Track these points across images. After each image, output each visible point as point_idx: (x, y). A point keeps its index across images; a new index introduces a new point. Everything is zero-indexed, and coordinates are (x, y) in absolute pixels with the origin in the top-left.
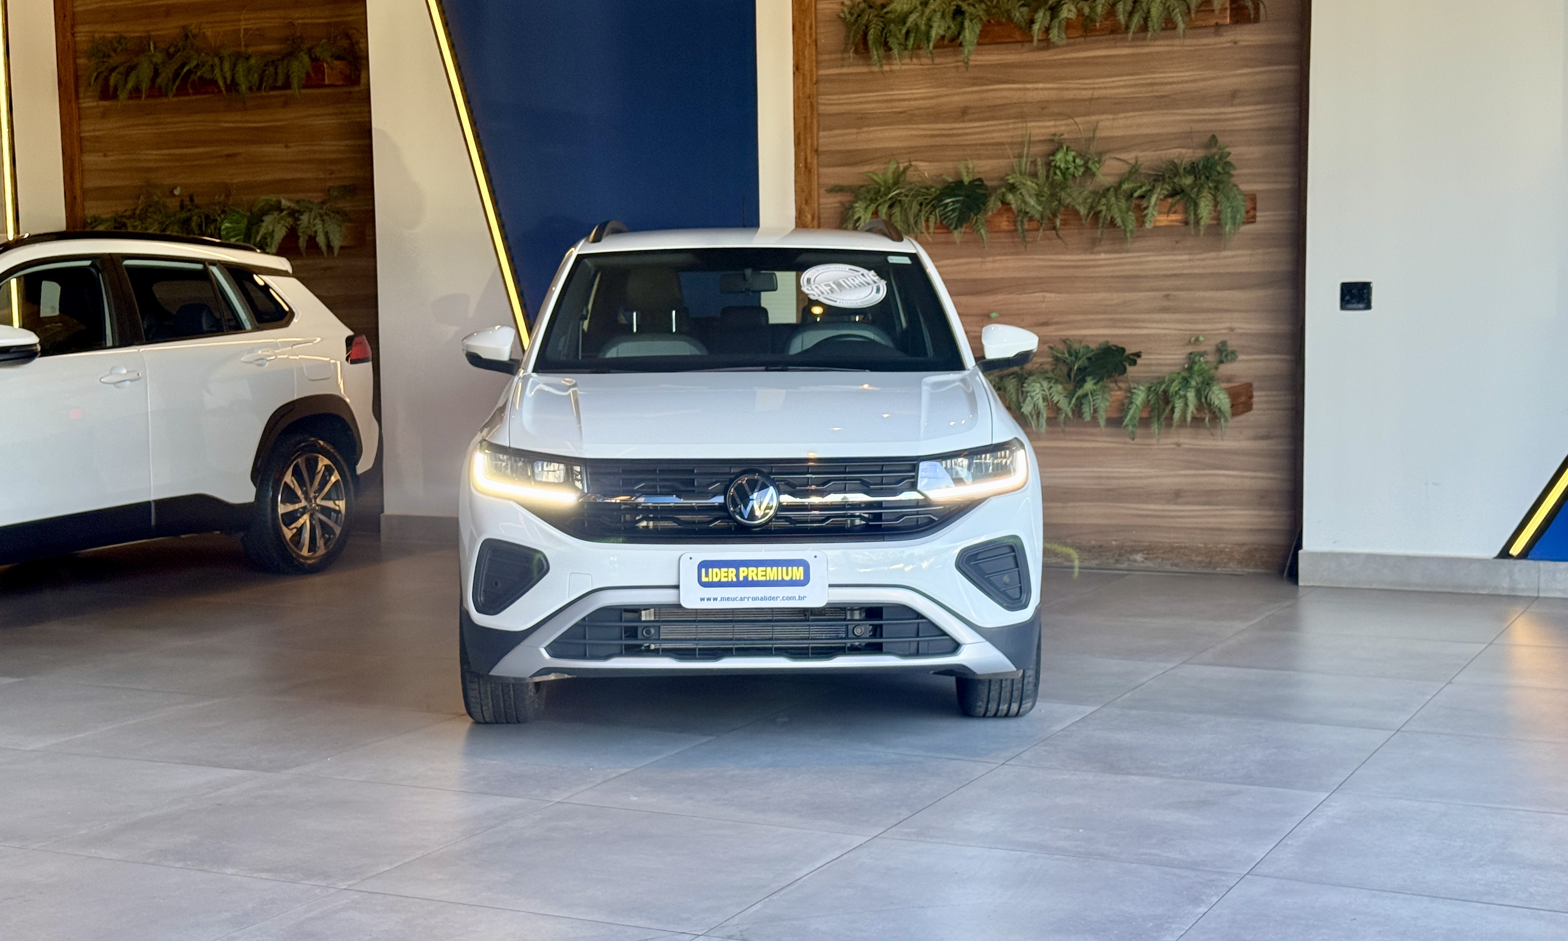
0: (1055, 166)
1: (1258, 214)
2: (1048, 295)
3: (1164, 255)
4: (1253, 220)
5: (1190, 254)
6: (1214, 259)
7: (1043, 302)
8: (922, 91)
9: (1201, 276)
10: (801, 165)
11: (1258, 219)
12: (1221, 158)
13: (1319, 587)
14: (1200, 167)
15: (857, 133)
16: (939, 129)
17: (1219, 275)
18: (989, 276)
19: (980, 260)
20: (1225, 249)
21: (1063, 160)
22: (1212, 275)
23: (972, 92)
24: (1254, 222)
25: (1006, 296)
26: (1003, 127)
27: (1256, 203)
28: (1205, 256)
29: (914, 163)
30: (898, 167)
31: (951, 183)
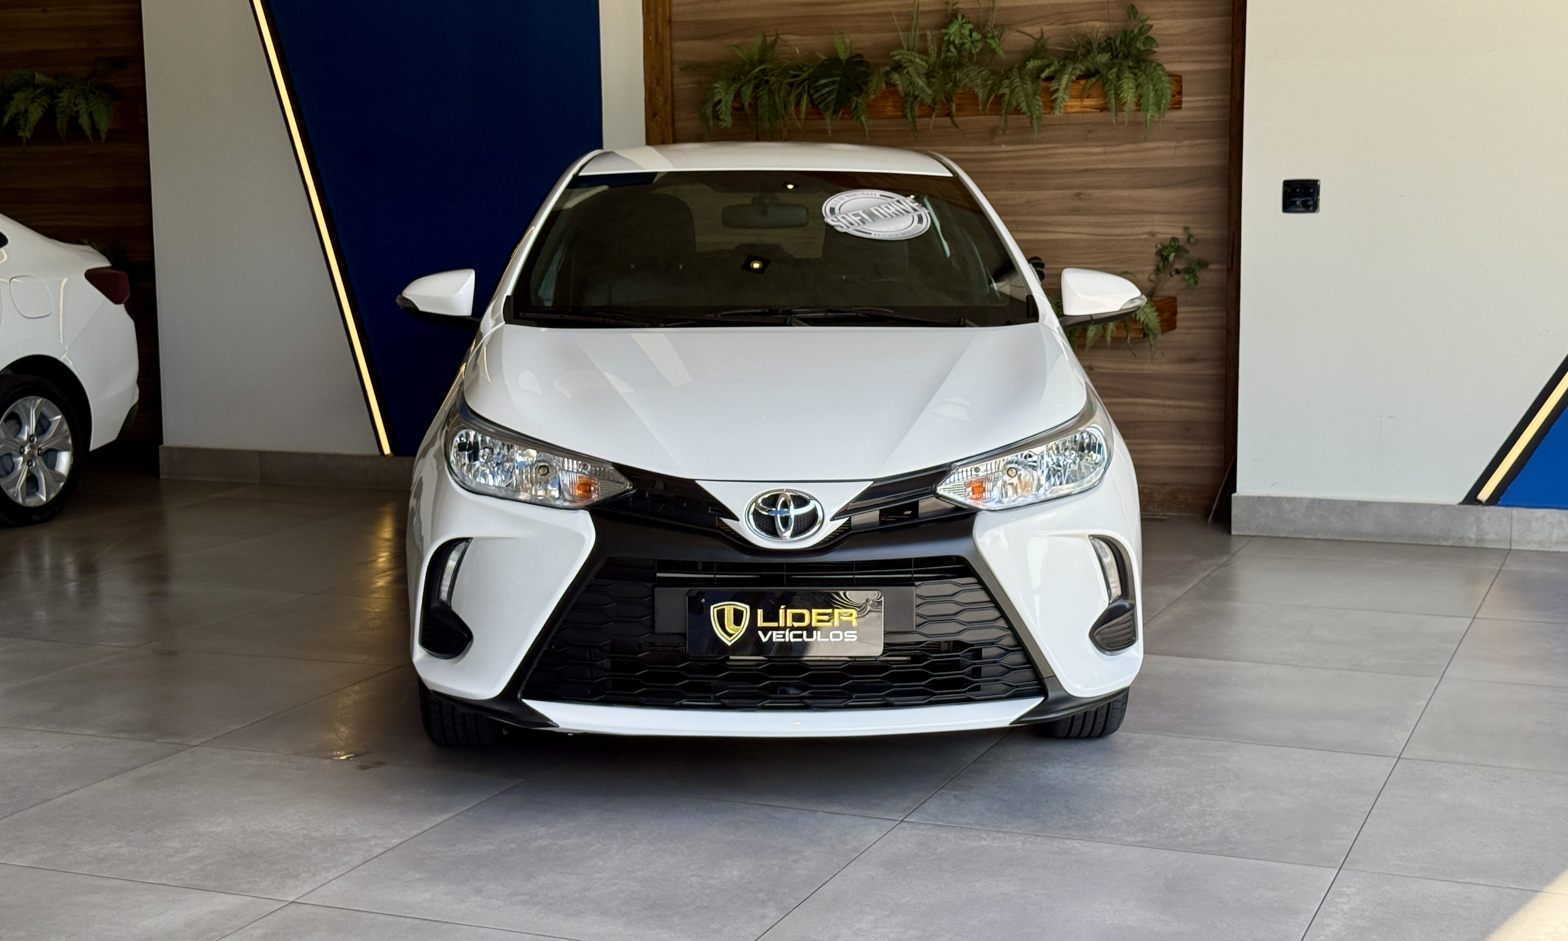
0: (949, 39)
1: (1184, 99)
3: (1075, 147)
4: (1179, 106)
5: (1105, 146)
6: (1132, 151)
9: (1118, 171)
10: (651, 38)
11: (1183, 105)
12: (1141, 32)
13: (1255, 536)
14: (1118, 43)
15: (716, 1)
17: (1139, 170)
20: (1145, 140)
21: (957, 33)
22: (1130, 169)
24: (1180, 108)
27: (1181, 87)
28: (1121, 148)
29: (783, 37)
30: (765, 41)
31: (826, 60)
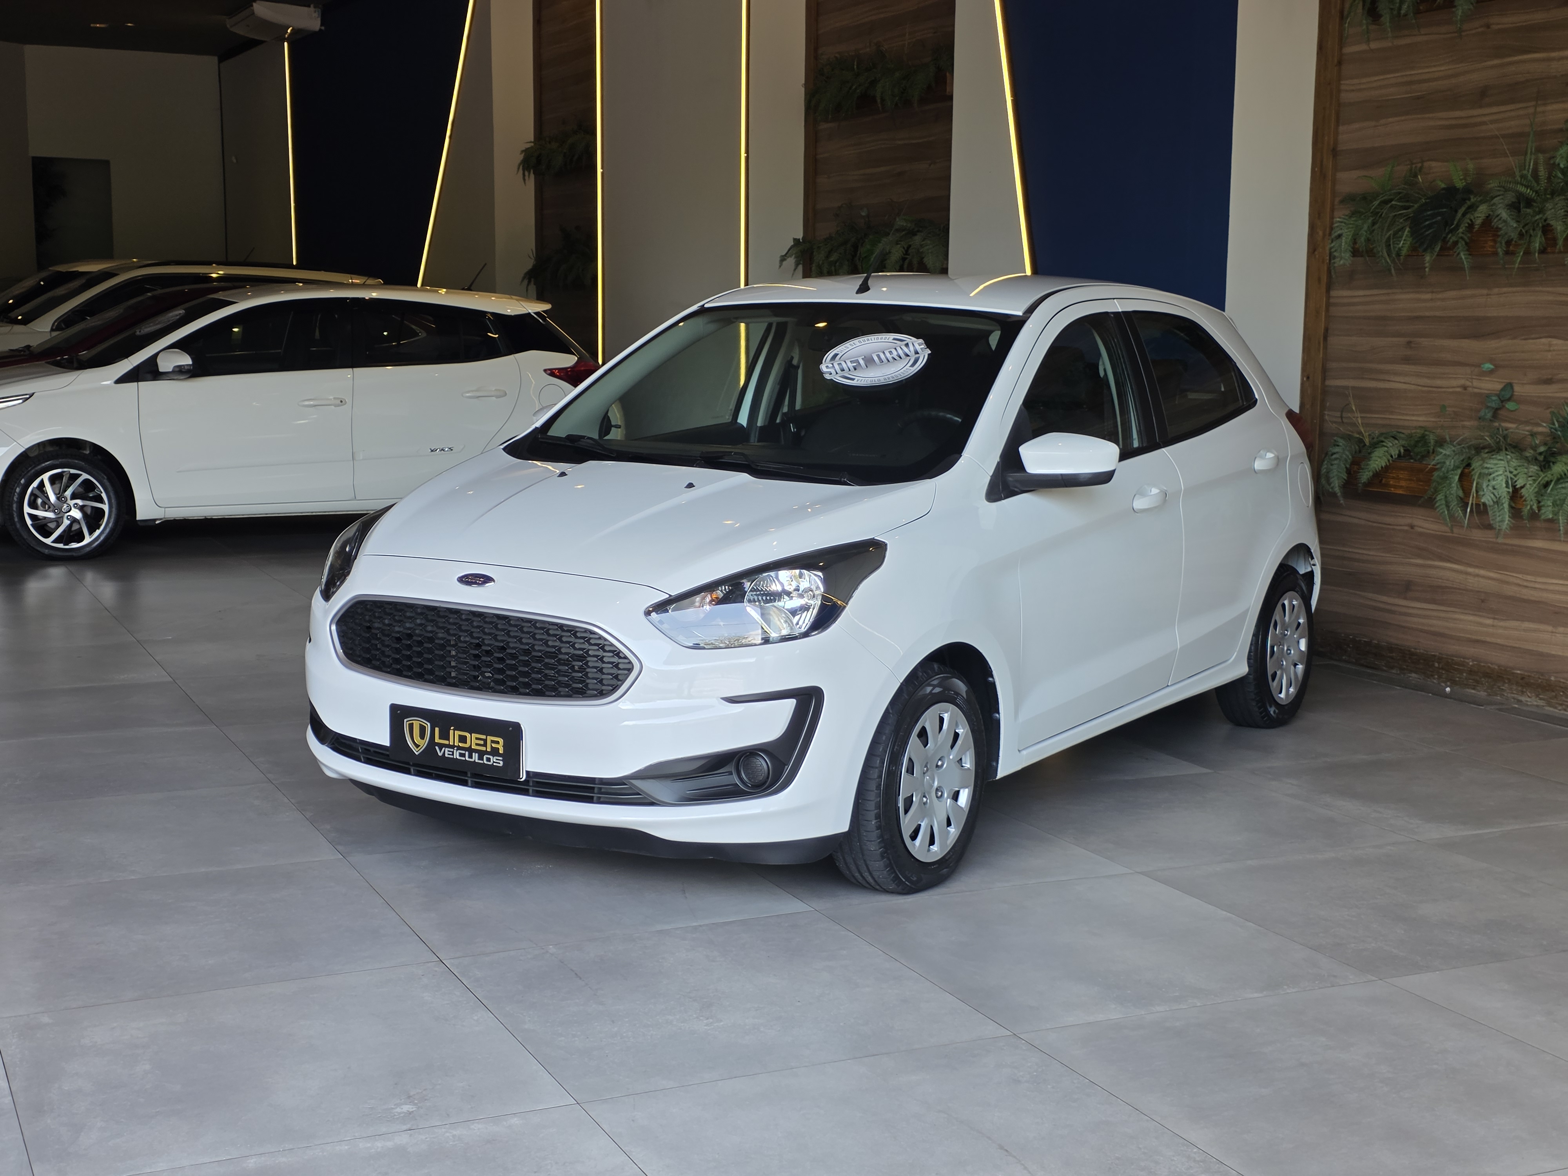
2: (1555, 341)
7: (1549, 351)
8: (1442, 68)
10: (1316, 169)
15: (1375, 126)
16: (1456, 118)
18: (1493, 313)
19: (1485, 292)
21: (1564, 156)
23: (1492, 67)
25: (1510, 341)
26: (1521, 112)
29: (1426, 164)
30: (1411, 170)
31: (1444, 189)
